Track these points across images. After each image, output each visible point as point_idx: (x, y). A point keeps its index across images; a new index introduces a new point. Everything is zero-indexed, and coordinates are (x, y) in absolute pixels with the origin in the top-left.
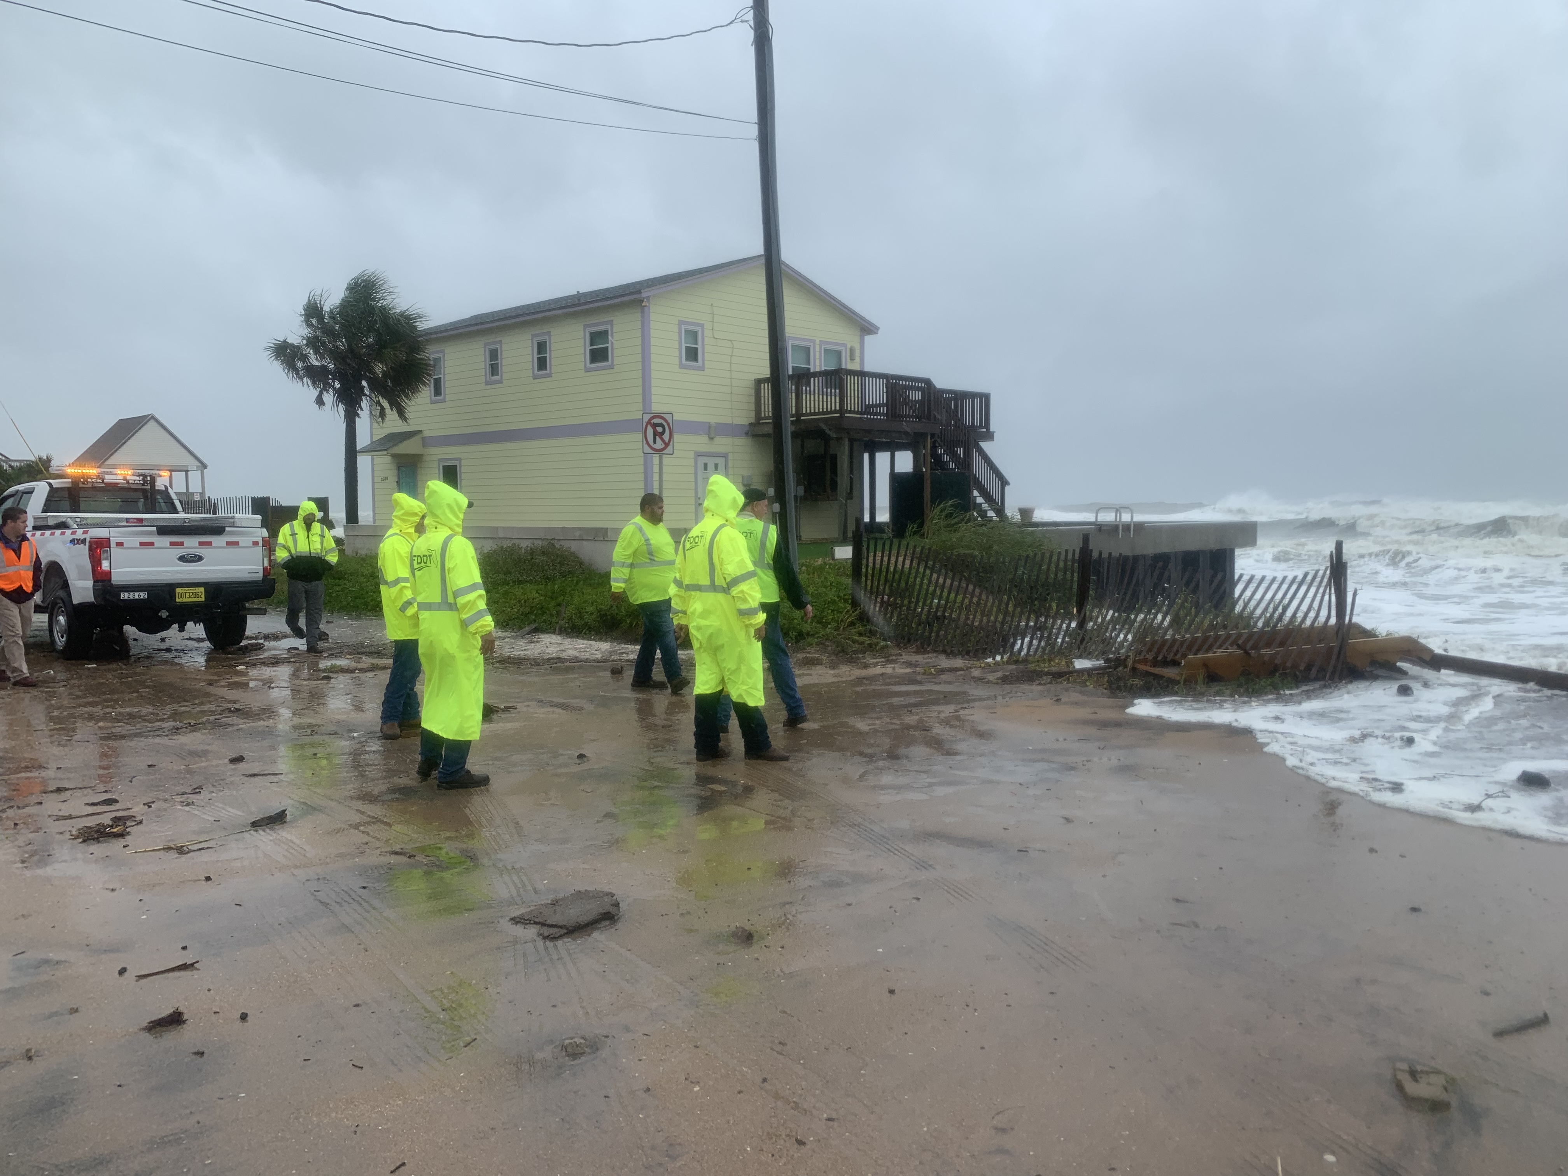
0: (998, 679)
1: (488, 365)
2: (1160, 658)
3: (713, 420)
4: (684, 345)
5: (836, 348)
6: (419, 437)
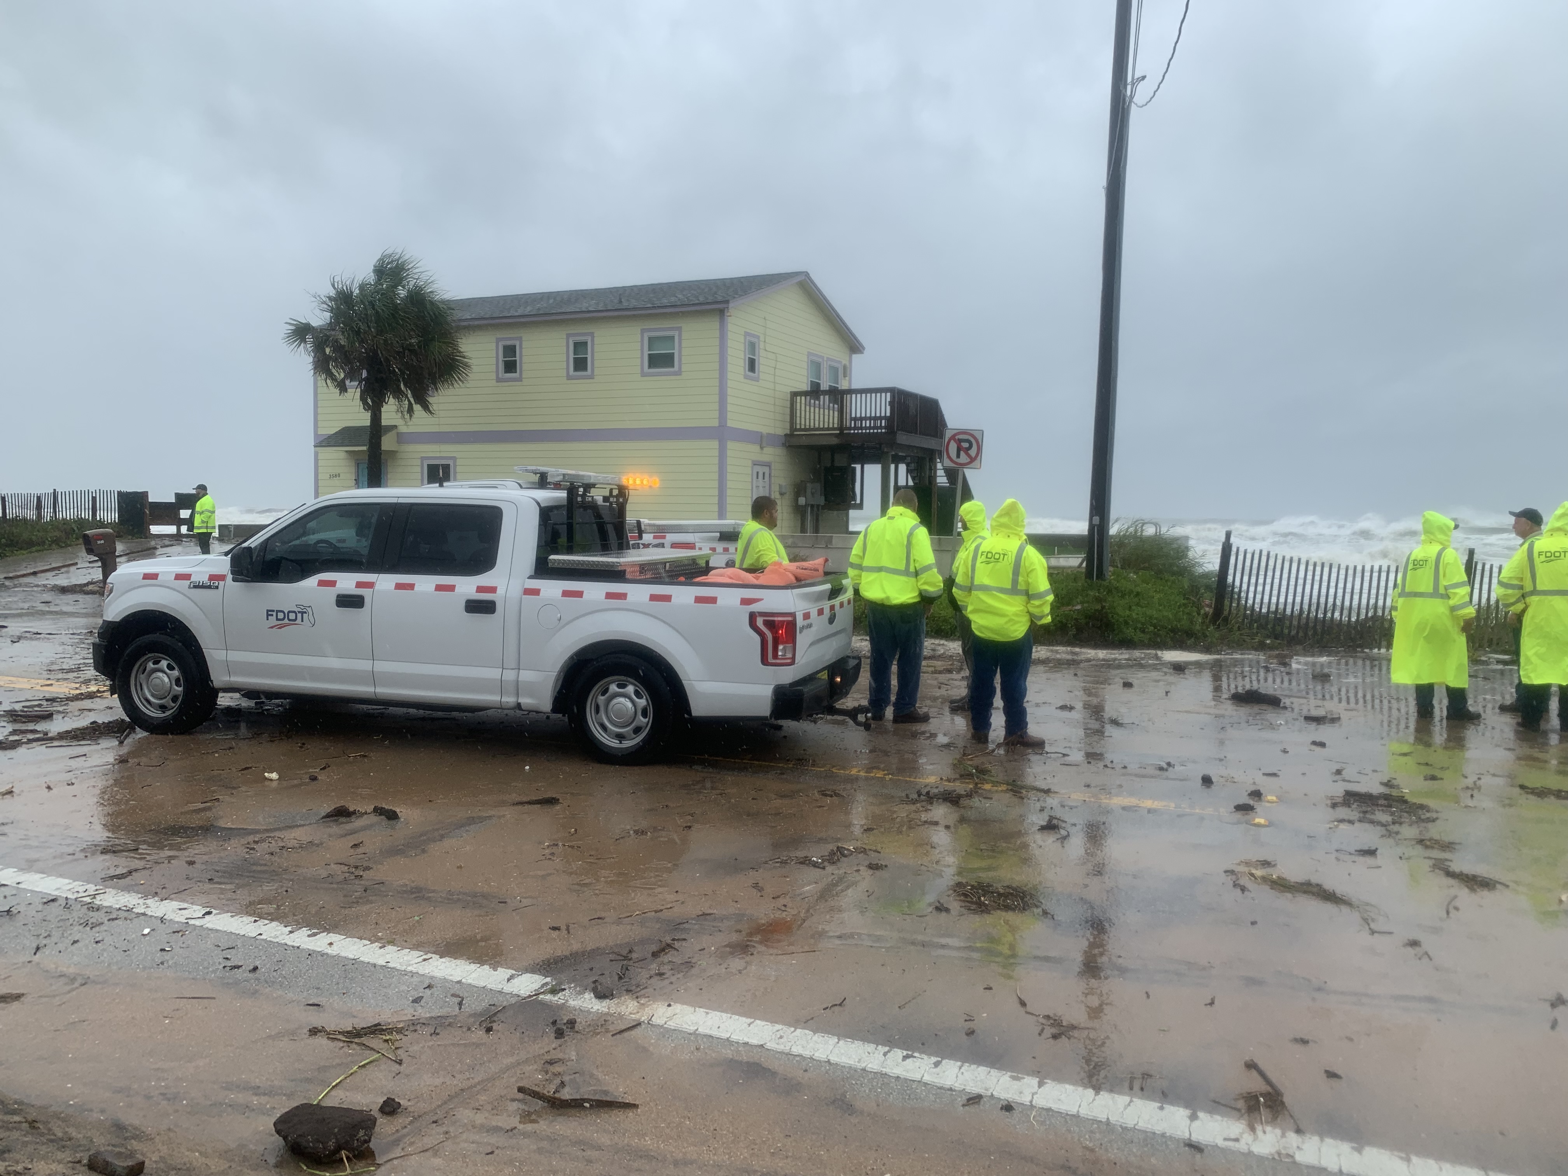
1: (500, 361)
3: (765, 430)
4: (748, 356)
5: (836, 365)
6: (393, 433)
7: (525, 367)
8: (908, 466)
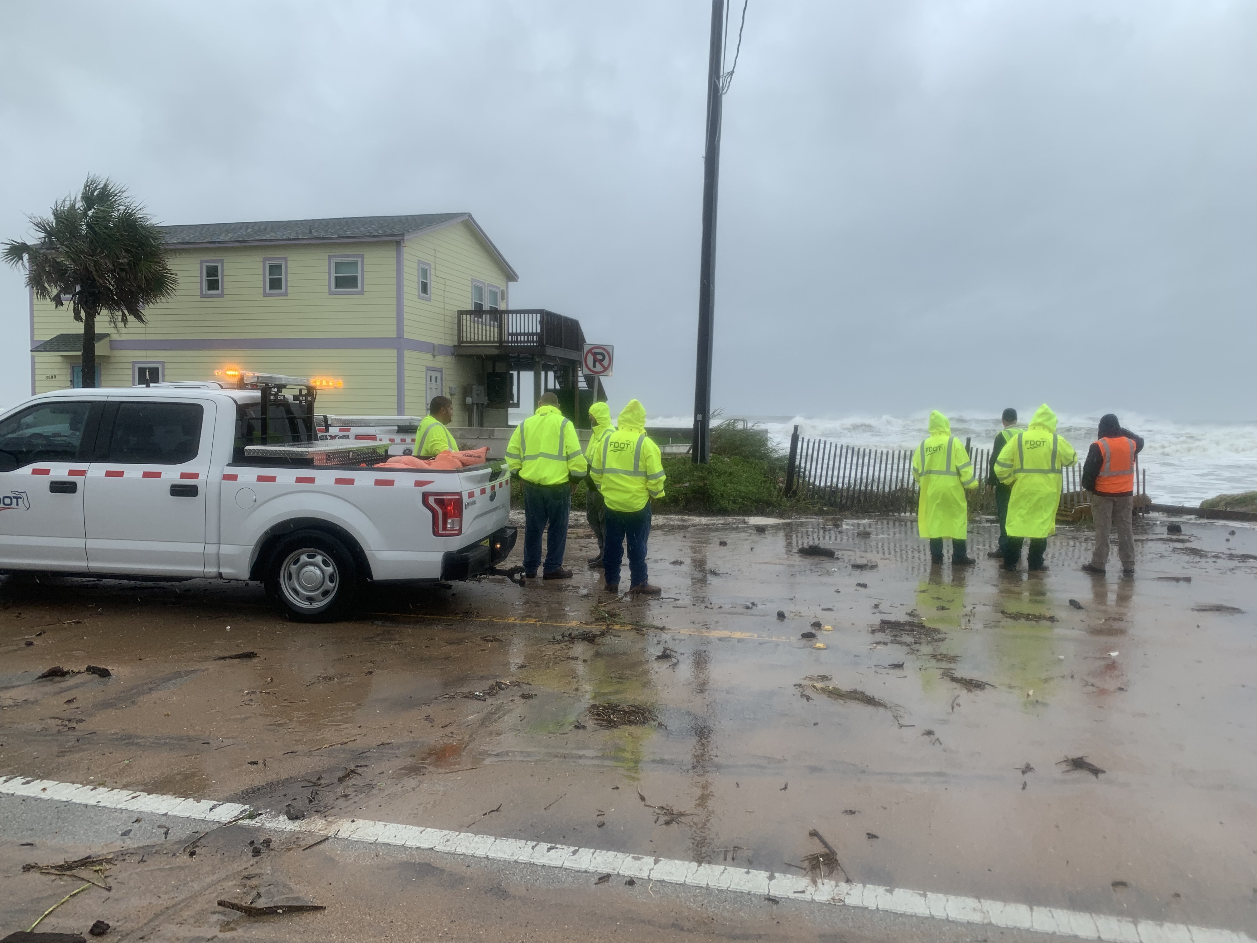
1: (204, 280)
3: (436, 342)
4: (421, 280)
5: (495, 290)
6: (106, 340)
7: (225, 285)
8: (555, 372)
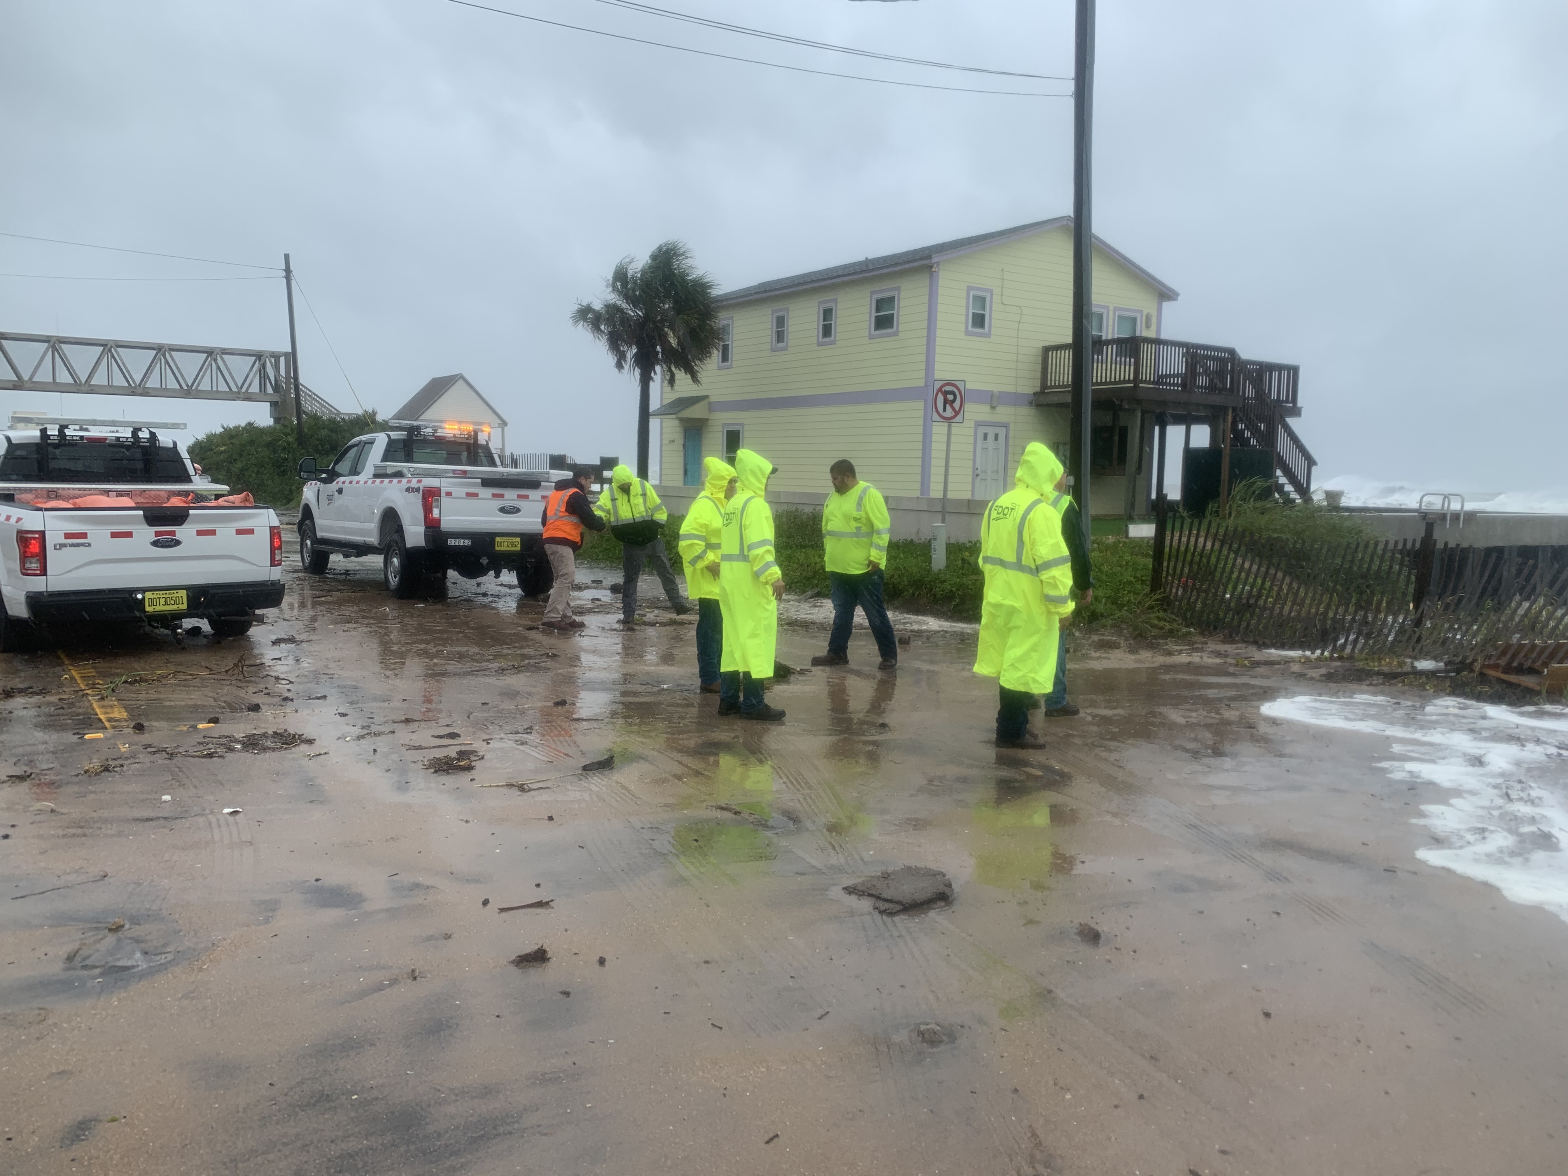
0: (1321, 676)
1: (774, 332)
2: (1515, 664)
3: (995, 389)
4: (971, 311)
5: (1131, 313)
6: (706, 402)
7: (790, 336)
